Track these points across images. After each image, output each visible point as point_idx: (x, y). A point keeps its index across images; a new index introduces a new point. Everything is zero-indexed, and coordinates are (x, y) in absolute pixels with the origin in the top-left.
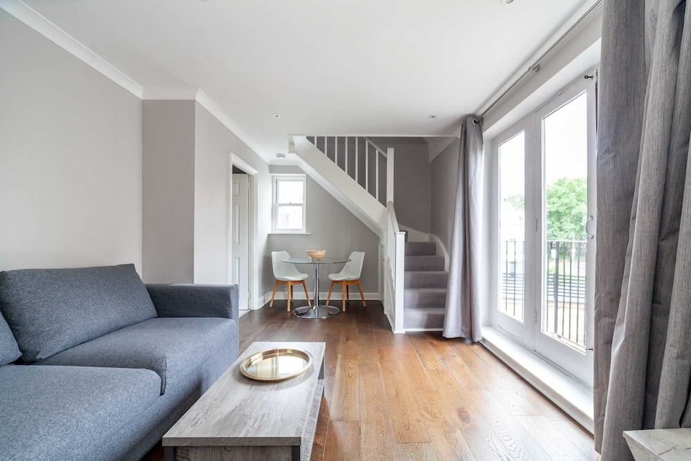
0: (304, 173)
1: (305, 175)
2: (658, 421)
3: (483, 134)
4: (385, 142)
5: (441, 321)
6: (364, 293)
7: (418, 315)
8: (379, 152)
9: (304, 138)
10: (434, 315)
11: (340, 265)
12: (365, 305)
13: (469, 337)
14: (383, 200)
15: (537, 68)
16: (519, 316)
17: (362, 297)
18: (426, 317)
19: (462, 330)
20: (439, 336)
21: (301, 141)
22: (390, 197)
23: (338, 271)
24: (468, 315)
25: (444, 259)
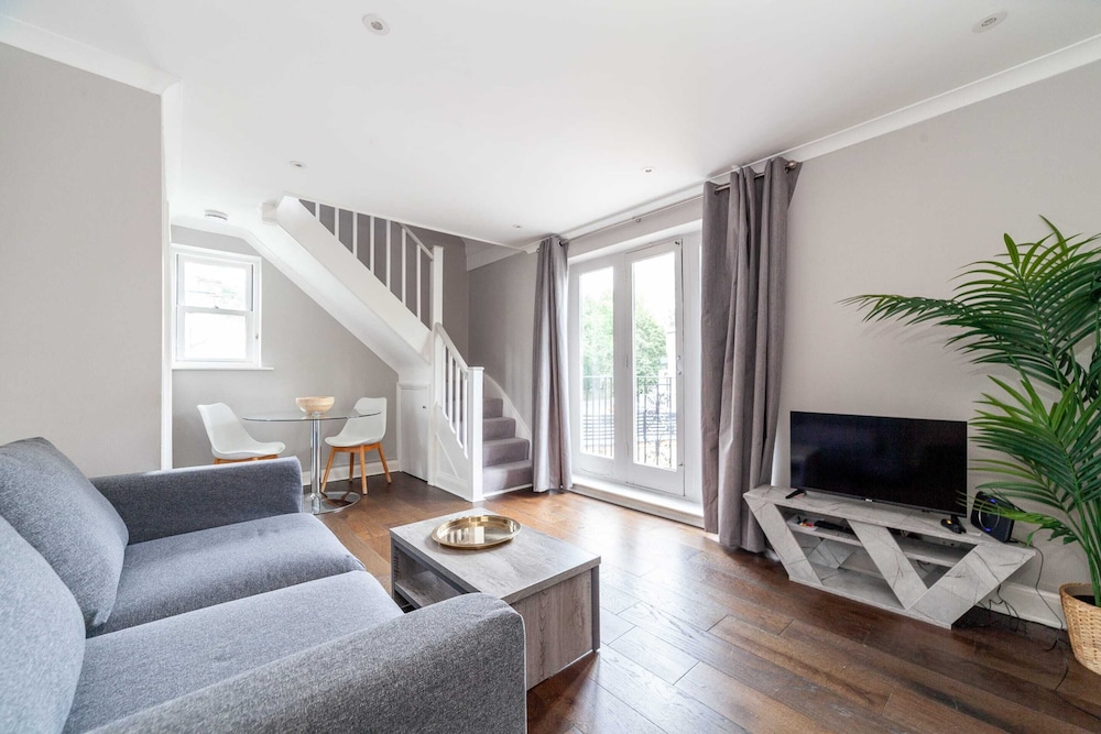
0: (259, 255)
1: (259, 259)
2: (752, 485)
3: (569, 259)
4: (432, 238)
5: (530, 475)
6: (388, 463)
7: (498, 475)
8: (422, 250)
9: (297, 200)
10: (514, 471)
11: (337, 423)
12: (390, 481)
13: (560, 487)
14: (426, 320)
15: (639, 220)
16: (610, 455)
17: (386, 469)
18: (505, 475)
19: (551, 481)
20: (530, 493)
21: (290, 205)
22: (437, 316)
23: (336, 432)
24: (557, 462)
25: (502, 402)
